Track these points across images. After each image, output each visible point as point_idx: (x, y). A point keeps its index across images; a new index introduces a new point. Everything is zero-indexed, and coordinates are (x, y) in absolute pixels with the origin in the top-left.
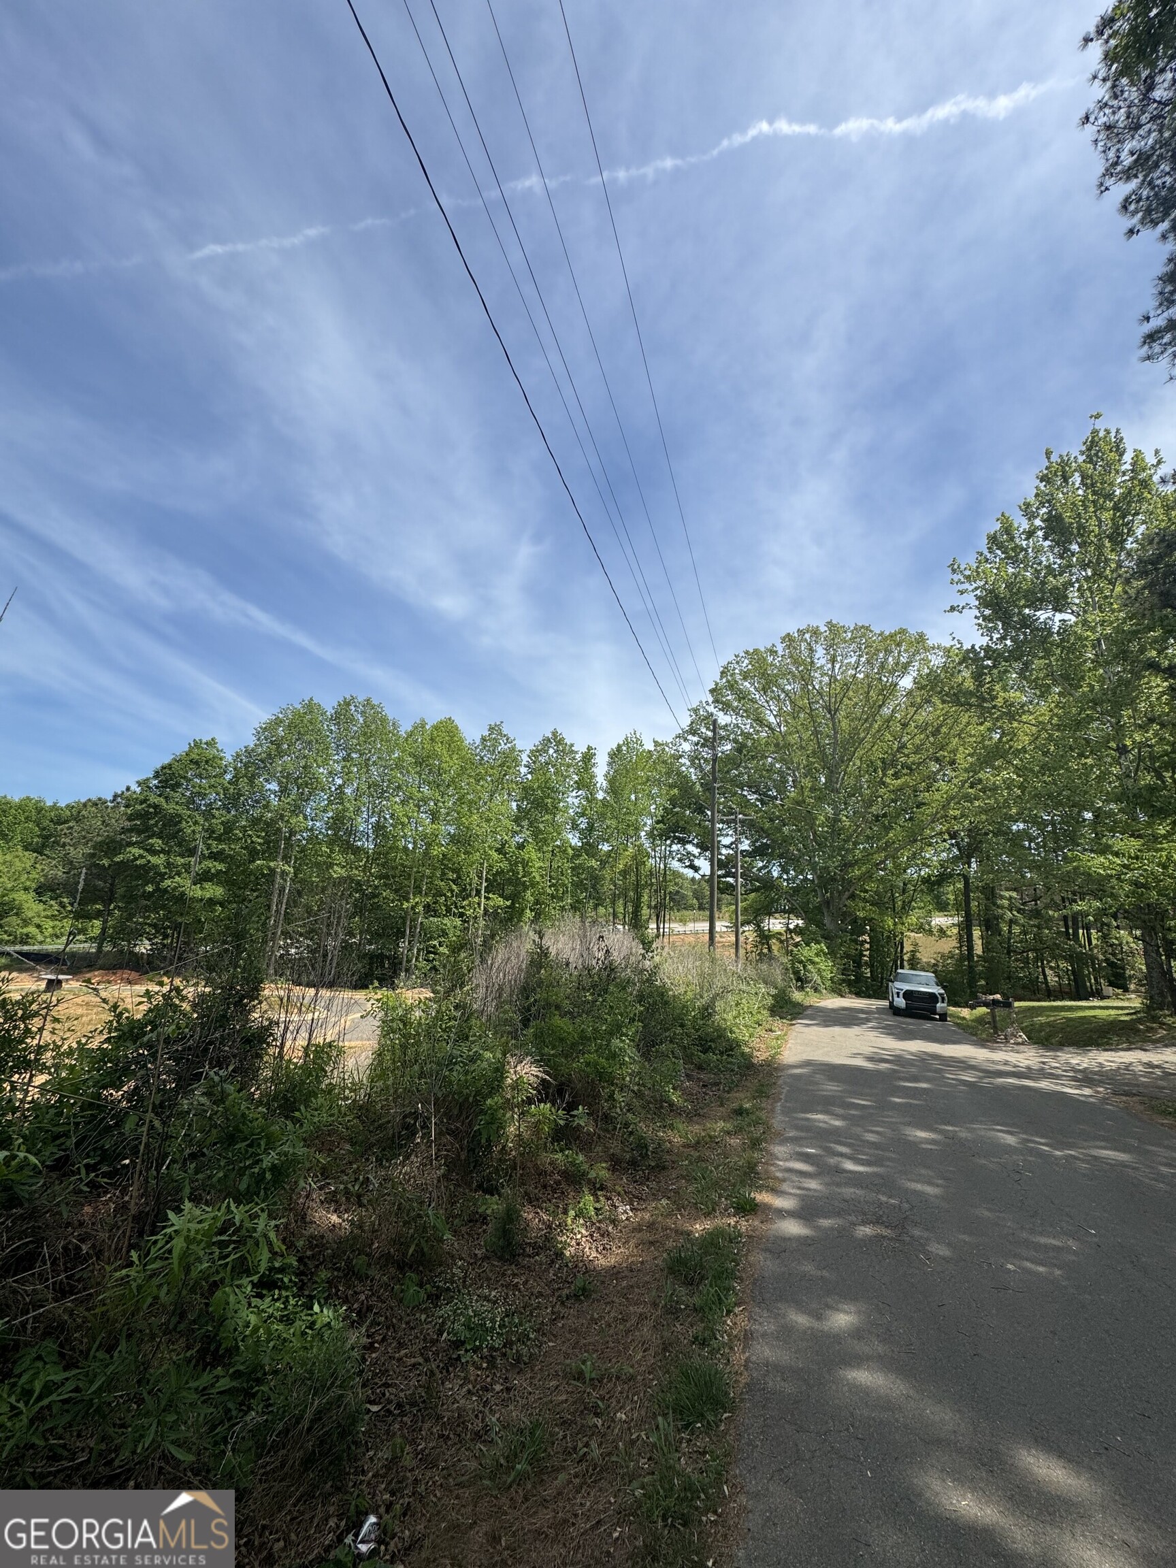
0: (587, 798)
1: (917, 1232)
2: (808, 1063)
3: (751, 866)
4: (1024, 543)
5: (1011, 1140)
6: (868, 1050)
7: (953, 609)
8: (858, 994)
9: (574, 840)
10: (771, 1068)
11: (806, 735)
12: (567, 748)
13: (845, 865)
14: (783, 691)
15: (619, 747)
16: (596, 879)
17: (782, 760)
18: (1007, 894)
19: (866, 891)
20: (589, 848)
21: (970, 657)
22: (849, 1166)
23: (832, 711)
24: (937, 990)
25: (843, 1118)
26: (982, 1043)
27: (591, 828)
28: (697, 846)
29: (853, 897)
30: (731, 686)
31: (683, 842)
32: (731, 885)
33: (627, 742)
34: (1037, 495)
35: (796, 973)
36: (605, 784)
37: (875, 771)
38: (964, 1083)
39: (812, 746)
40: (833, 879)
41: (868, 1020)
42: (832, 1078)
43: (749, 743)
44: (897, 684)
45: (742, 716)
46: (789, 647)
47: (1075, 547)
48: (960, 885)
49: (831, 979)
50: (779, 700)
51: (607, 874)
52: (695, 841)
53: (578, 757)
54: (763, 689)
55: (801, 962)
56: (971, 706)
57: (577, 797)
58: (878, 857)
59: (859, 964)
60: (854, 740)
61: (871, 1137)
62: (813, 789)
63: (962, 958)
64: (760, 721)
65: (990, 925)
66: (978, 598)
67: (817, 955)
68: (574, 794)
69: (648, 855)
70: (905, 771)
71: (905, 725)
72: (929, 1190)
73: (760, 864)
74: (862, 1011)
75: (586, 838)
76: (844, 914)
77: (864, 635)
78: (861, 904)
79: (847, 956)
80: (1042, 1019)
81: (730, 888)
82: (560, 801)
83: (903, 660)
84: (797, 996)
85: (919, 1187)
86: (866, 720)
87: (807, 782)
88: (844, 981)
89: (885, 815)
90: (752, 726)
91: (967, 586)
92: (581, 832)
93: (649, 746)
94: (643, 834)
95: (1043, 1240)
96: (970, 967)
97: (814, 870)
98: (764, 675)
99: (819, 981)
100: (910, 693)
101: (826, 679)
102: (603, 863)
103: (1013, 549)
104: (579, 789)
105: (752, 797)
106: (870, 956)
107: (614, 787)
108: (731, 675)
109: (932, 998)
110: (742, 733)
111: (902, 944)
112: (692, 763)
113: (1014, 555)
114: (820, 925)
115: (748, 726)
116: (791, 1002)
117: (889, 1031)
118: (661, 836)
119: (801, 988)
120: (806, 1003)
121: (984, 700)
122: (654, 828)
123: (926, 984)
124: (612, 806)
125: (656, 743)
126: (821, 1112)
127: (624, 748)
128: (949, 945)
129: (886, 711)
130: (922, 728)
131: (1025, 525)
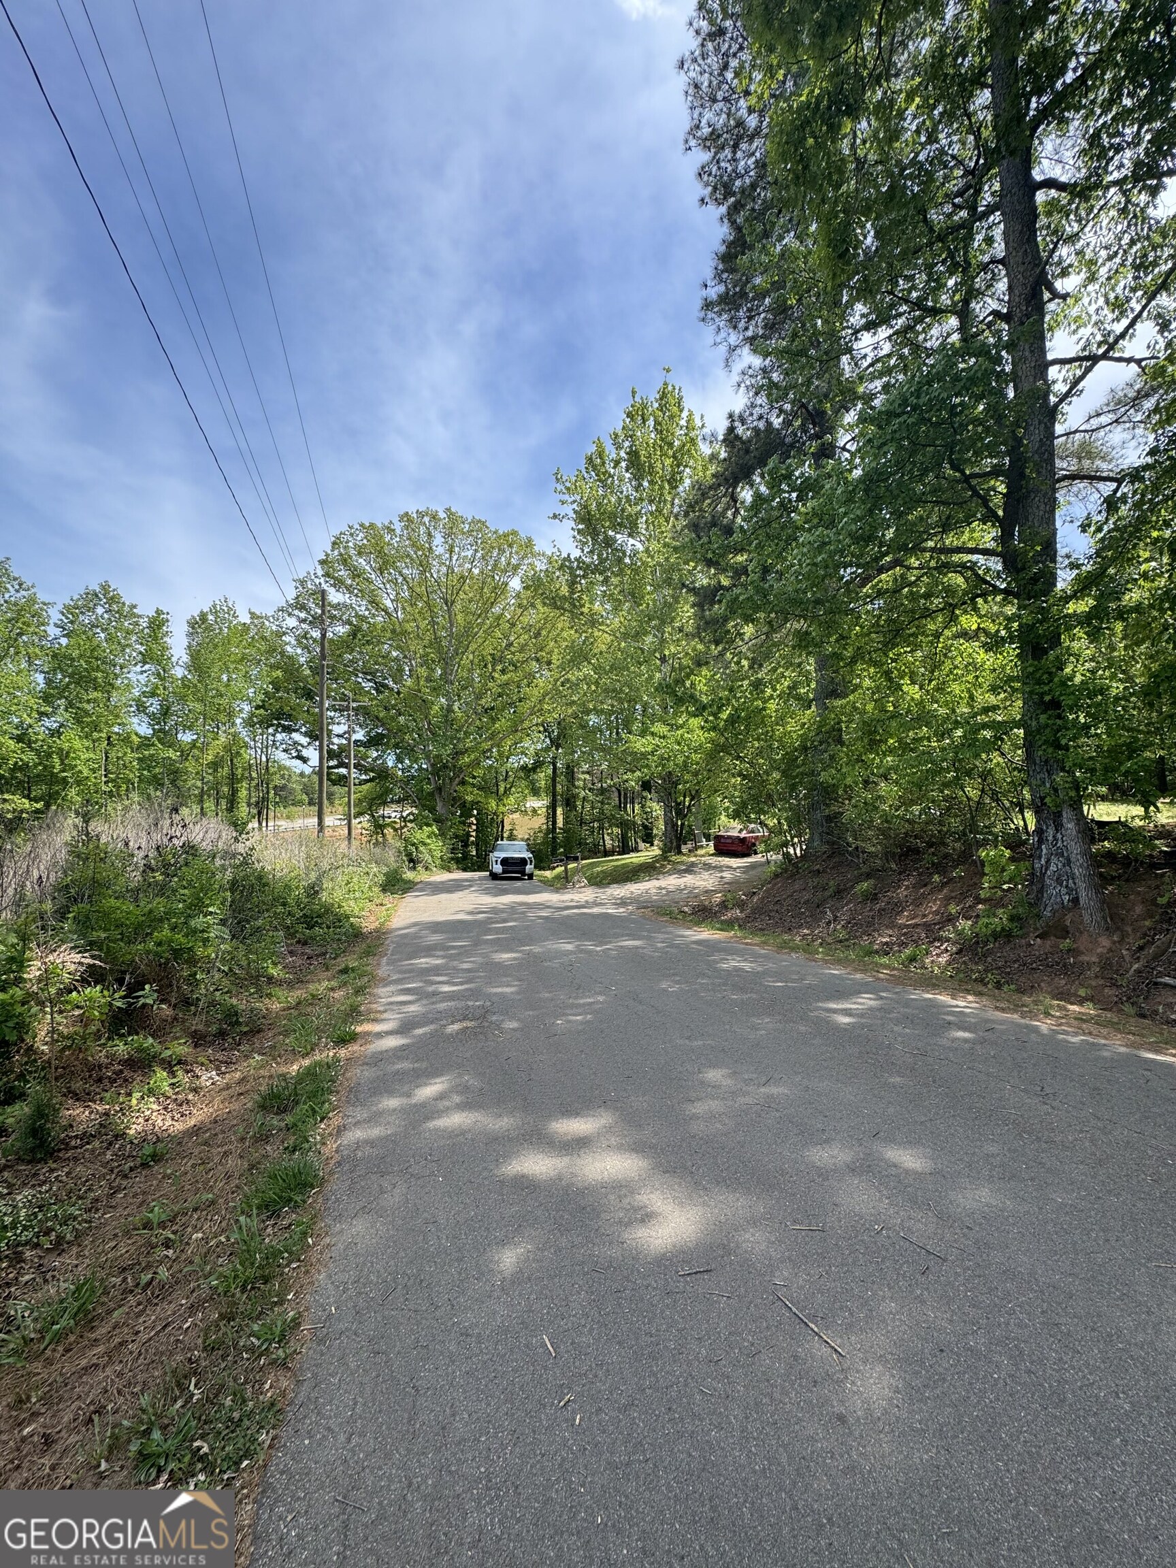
0: (159, 675)
1: (494, 1018)
2: (415, 924)
3: (365, 758)
4: (612, 471)
5: (569, 947)
6: (470, 908)
7: (555, 517)
8: (465, 870)
9: (141, 727)
10: (380, 935)
11: (423, 624)
12: (126, 609)
13: (457, 753)
14: (401, 574)
15: (203, 616)
16: (175, 774)
17: (398, 648)
18: (582, 776)
19: (474, 777)
20: (164, 737)
21: (565, 564)
22: (446, 988)
23: (449, 603)
24: (527, 855)
25: (443, 957)
26: (557, 890)
27: (166, 712)
28: (306, 734)
29: (463, 783)
30: (345, 561)
31: (287, 729)
32: (344, 776)
33: (214, 610)
34: (624, 428)
35: (409, 855)
36: (185, 658)
37: (485, 666)
38: (540, 918)
39: (429, 636)
40: (445, 767)
41: (471, 886)
42: (435, 932)
43: (365, 626)
44: (507, 584)
45: (356, 596)
46: (407, 527)
47: (646, 484)
48: (550, 771)
49: (441, 858)
50: (396, 584)
51: (191, 766)
52: (304, 729)
53: (144, 623)
54: (380, 569)
55: (413, 845)
56: (565, 610)
57: (142, 672)
58: (486, 746)
59: (466, 844)
60: (468, 633)
61: (465, 966)
62: (428, 680)
63: (548, 831)
64: (374, 603)
65: (569, 803)
66: (575, 512)
67: (429, 837)
68: (138, 668)
69: (246, 746)
70: (511, 668)
71: (513, 625)
72: (508, 990)
73: (375, 754)
74: (467, 880)
75: (158, 723)
76: (454, 799)
77: (480, 530)
78: (469, 789)
79: (456, 837)
80: (599, 869)
81: (342, 780)
82: (116, 676)
83: (514, 561)
84: (409, 875)
85: (499, 990)
86: (479, 616)
87: (423, 672)
88: (452, 859)
89: (492, 709)
90: (367, 609)
91: (566, 497)
92: (152, 716)
93: (245, 618)
94: (238, 721)
95: (582, 1001)
96: (554, 838)
97: (428, 757)
98: (380, 553)
99: (430, 860)
100: (518, 596)
101: (444, 569)
102: (184, 756)
103: (604, 474)
104: (145, 663)
105: (367, 685)
106: (477, 837)
107: (197, 663)
108: (345, 548)
109: (523, 862)
110: (357, 615)
111: (502, 822)
112: (299, 642)
113: (604, 479)
114: (432, 810)
115: (363, 608)
116: (403, 880)
117: (487, 891)
118: (260, 723)
119: (414, 868)
120: (417, 880)
121: (575, 606)
122: (252, 715)
123: (519, 851)
124: (195, 686)
125: (253, 615)
126: (424, 957)
127: (211, 617)
128: (540, 822)
129: (497, 610)
130: (527, 629)
131: (613, 456)
